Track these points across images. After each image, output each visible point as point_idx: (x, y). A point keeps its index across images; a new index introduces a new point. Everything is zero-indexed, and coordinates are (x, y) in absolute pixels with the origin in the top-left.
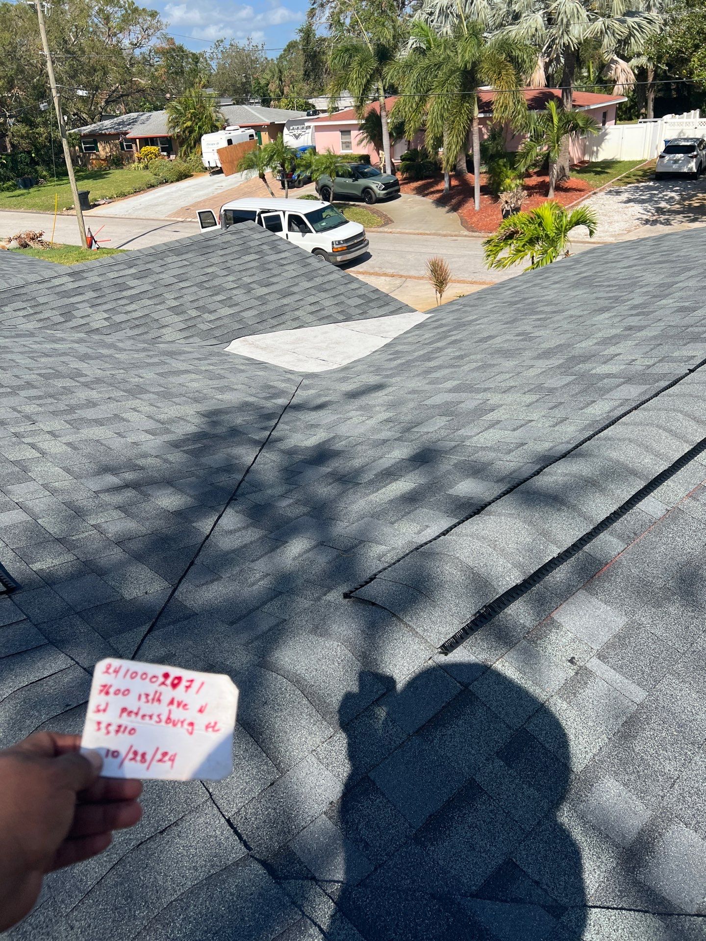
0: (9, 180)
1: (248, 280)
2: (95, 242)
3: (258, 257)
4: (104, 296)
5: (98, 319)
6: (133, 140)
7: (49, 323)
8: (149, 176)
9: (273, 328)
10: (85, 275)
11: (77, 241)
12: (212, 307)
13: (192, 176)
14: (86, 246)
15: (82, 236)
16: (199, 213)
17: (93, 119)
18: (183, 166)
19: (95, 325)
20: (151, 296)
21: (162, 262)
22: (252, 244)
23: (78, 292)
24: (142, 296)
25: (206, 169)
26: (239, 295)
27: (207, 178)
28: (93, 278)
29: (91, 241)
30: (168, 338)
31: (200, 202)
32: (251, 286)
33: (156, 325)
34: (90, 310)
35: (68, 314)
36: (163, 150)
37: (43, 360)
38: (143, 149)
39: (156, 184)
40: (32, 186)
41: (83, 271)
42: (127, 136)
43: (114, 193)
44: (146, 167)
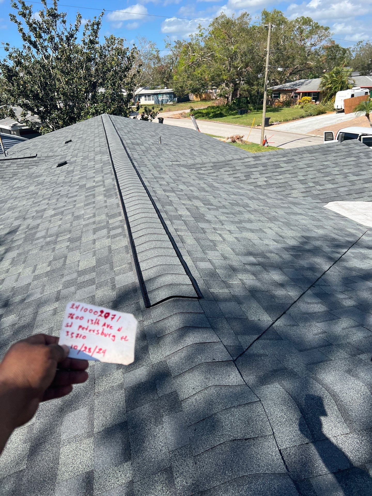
0: (234, 110)
1: (347, 171)
2: (267, 143)
3: (356, 159)
4: (267, 170)
5: (262, 181)
6: (299, 93)
7: (239, 179)
8: (302, 112)
9: (355, 199)
10: (261, 158)
11: (258, 141)
12: (322, 183)
13: (326, 113)
14: (262, 145)
15: (261, 139)
16: (325, 133)
17: (281, 83)
18: (322, 108)
19: (259, 183)
20: (291, 173)
21: (301, 156)
22: (354, 152)
23: (255, 166)
24: (286, 172)
25: (335, 109)
26: (340, 178)
27: (334, 114)
28: (264, 160)
29: (265, 142)
30: (294, 195)
31: (327, 127)
32: (348, 174)
33: (289, 188)
34: (259, 176)
35: (248, 176)
36: (313, 99)
37: (232, 196)
38: (303, 98)
39: (305, 116)
40: (244, 113)
41: (260, 156)
42: (297, 91)
43: (282, 119)
44: (302, 107)
